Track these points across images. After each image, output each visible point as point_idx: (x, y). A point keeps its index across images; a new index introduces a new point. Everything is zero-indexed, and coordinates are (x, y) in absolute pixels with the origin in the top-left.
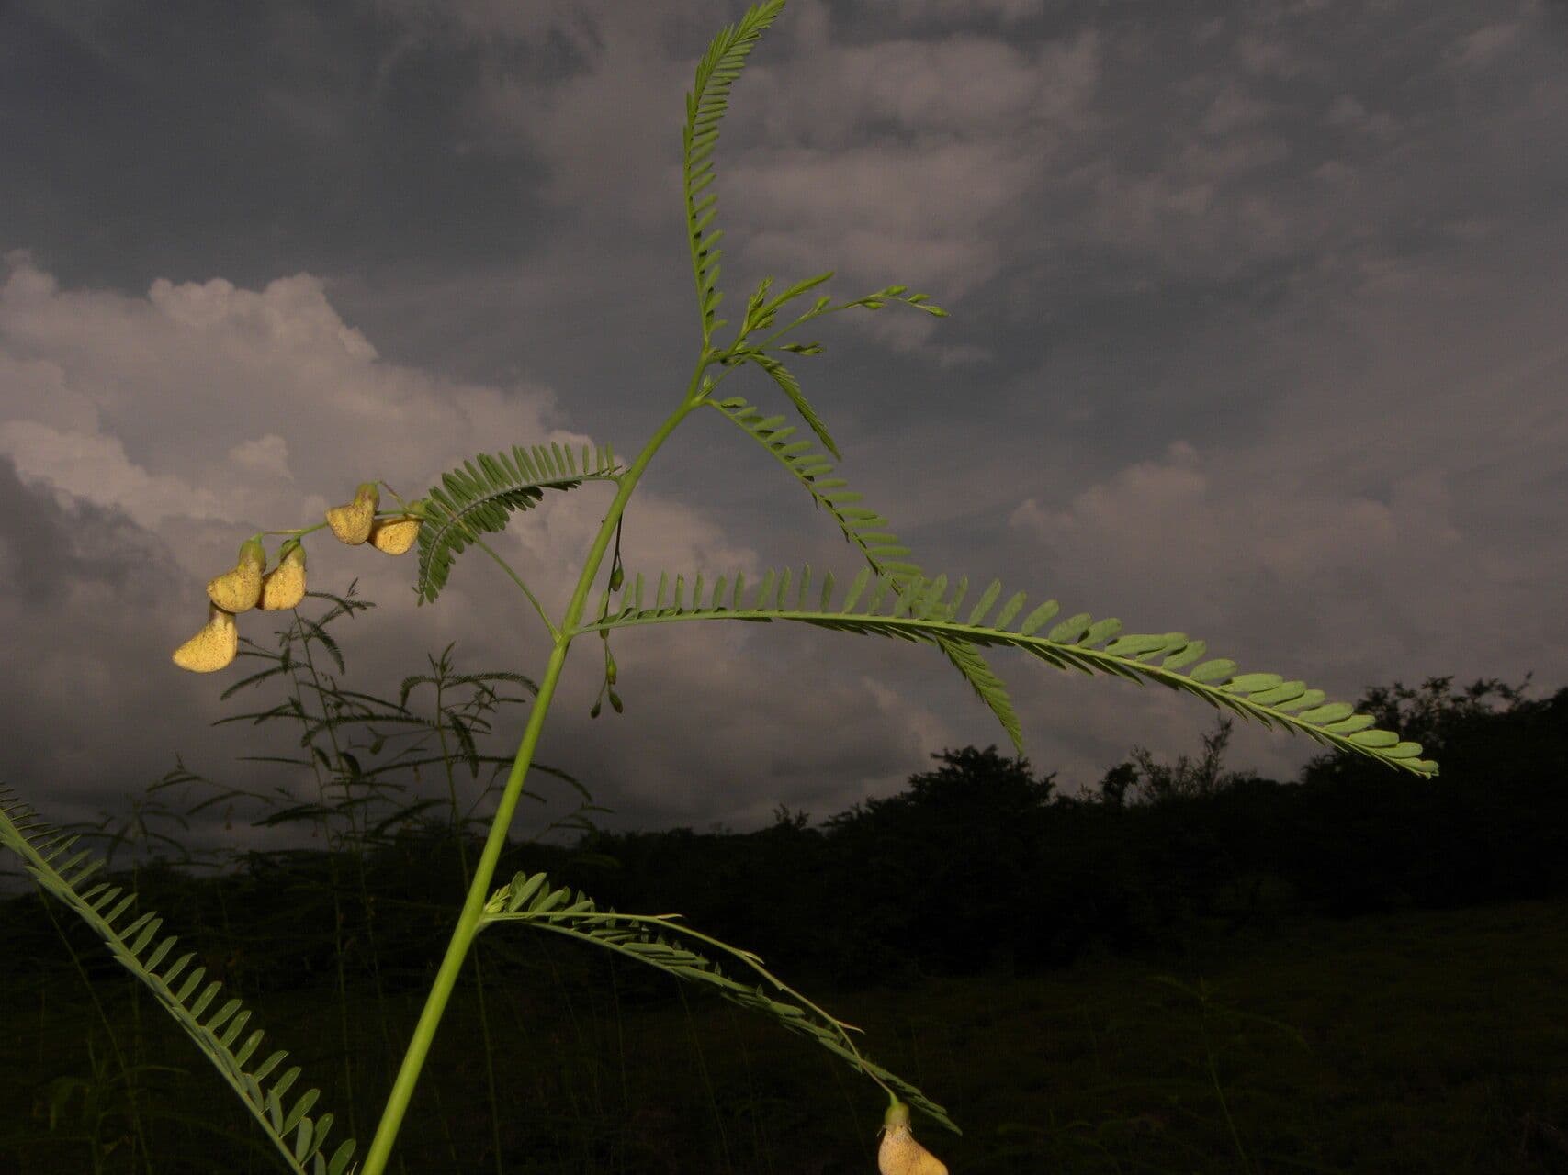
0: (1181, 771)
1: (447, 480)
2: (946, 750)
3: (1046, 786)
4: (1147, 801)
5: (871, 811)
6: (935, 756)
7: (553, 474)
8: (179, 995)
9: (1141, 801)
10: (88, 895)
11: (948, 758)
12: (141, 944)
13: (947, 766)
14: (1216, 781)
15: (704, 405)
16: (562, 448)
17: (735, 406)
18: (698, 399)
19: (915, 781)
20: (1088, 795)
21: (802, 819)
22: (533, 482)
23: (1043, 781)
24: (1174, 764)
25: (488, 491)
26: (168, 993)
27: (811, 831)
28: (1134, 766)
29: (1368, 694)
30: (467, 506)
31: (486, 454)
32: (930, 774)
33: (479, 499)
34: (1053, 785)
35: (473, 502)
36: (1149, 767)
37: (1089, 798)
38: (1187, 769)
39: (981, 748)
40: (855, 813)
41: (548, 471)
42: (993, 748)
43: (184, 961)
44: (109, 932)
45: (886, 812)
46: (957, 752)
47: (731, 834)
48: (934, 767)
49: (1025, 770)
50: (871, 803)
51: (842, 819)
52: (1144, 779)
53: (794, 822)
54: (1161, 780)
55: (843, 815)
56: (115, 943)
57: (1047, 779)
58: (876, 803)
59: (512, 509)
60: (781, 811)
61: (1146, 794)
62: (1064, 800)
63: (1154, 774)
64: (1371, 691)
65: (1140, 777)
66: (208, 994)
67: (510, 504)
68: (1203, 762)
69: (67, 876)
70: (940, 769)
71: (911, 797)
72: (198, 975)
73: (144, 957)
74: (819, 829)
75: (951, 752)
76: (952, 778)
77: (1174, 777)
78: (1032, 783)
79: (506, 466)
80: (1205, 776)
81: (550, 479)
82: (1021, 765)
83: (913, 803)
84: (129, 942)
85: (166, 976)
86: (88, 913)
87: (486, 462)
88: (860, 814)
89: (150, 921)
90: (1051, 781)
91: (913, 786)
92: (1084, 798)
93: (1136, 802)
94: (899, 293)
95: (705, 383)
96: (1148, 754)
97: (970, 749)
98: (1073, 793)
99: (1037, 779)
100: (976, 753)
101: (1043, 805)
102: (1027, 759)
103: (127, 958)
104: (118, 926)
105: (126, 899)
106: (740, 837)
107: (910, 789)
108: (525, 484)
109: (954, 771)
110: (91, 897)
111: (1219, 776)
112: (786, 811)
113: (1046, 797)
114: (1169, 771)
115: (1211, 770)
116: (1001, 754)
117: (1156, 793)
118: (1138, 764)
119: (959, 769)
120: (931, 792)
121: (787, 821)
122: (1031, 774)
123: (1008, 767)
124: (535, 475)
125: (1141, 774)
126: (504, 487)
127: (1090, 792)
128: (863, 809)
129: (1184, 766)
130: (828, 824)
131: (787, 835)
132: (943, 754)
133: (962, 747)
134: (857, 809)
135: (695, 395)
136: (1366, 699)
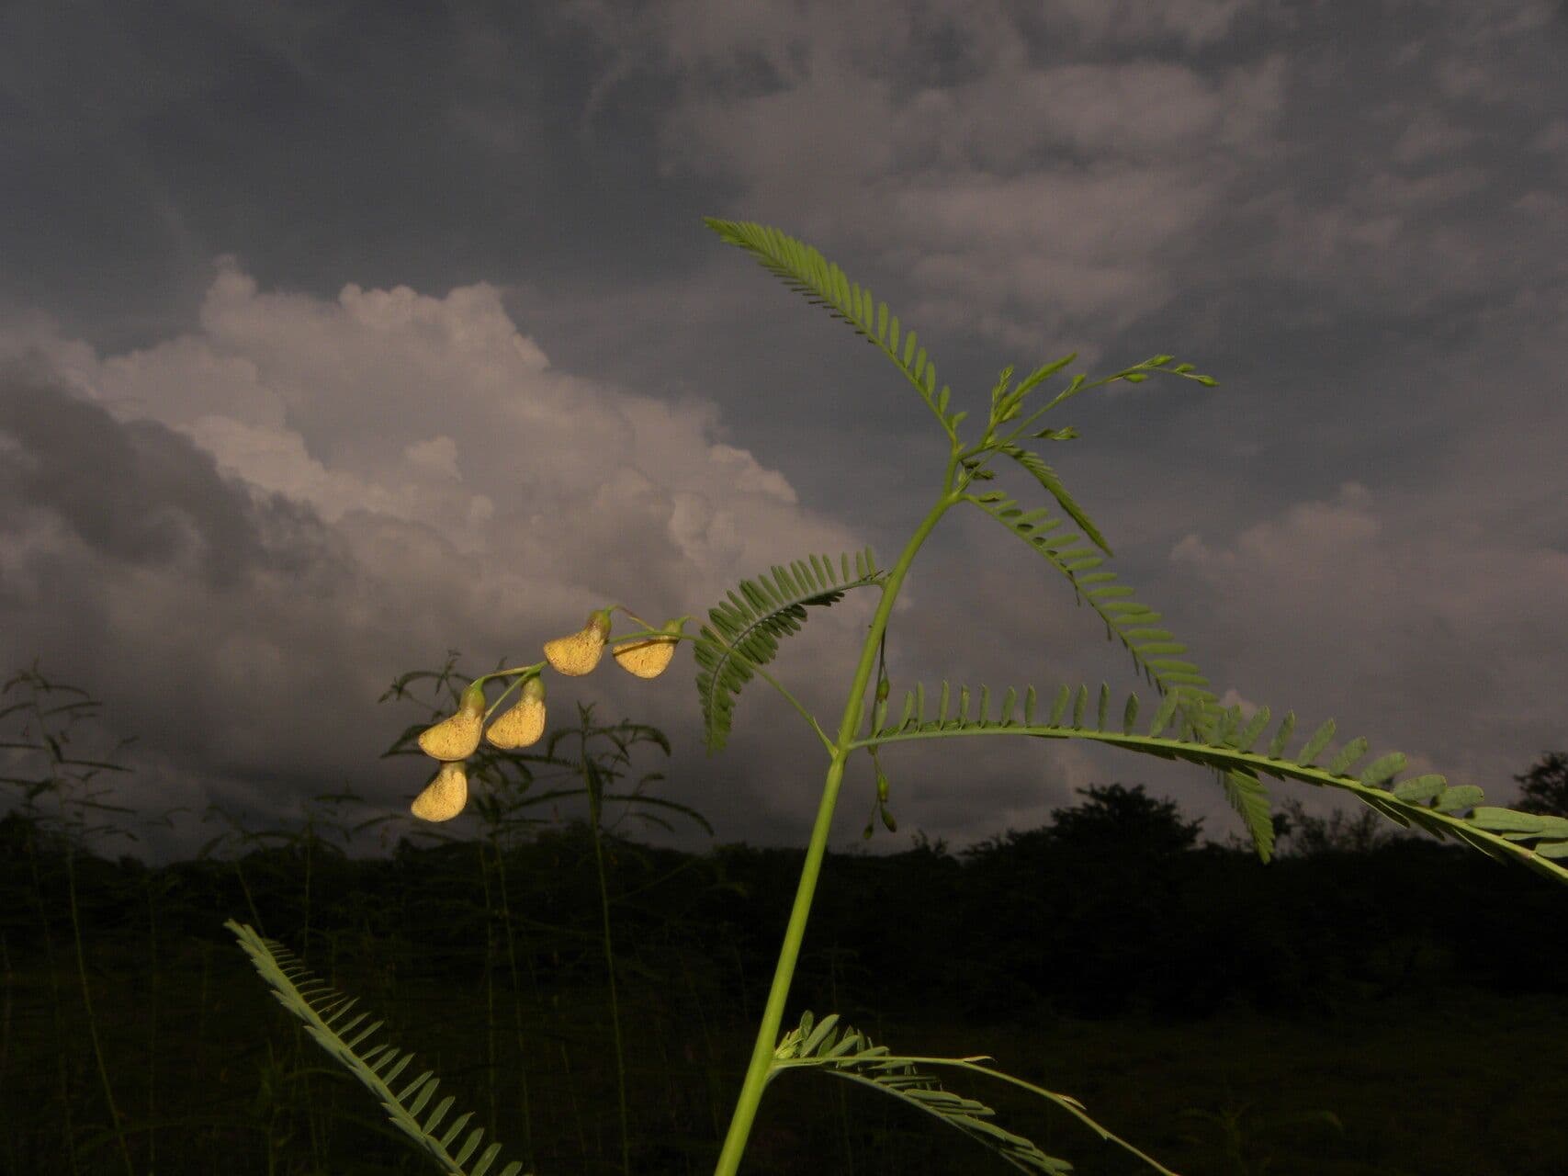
0: (1335, 824)
1: (714, 616)
2: (1092, 785)
3: (1193, 831)
4: (1298, 853)
5: (1011, 843)
6: (1080, 791)
7: (814, 588)
8: (458, 1158)
9: (1291, 851)
10: (367, 1056)
11: (1094, 794)
12: (420, 1104)
13: (1091, 802)
14: (1373, 838)
15: (962, 499)
16: (820, 559)
17: (994, 500)
18: (955, 494)
19: (1057, 815)
20: (1236, 842)
21: (940, 846)
22: (795, 600)
23: (1191, 824)
24: (1328, 816)
25: (753, 619)
26: (445, 1157)
27: (949, 859)
28: (1288, 817)
29: (1544, 760)
30: (735, 638)
31: (746, 579)
32: (1073, 809)
33: (746, 628)
34: (1201, 829)
35: (741, 633)
36: (1302, 819)
37: (1238, 846)
38: (1343, 822)
39: (1128, 787)
40: (995, 844)
41: (808, 586)
42: (1140, 788)
43: (462, 1122)
44: (386, 1093)
45: (1026, 844)
46: (1103, 789)
47: (868, 854)
48: (1078, 802)
49: (1175, 812)
50: (1012, 835)
51: (981, 849)
52: (1297, 831)
53: (932, 848)
54: (1314, 833)
55: (984, 844)
56: (393, 1104)
57: (1195, 823)
58: (1018, 835)
59: (779, 636)
60: (920, 837)
61: (1299, 846)
62: (1212, 847)
63: (1307, 826)
64: (1547, 756)
65: (1293, 829)
66: (487, 1157)
67: (775, 628)
68: (1361, 817)
69: (346, 1038)
70: (1085, 804)
71: (1053, 831)
72: (476, 1137)
73: (422, 1119)
74: (957, 857)
75: (1097, 788)
76: (1097, 816)
77: (1328, 831)
78: (1178, 825)
79: (768, 589)
80: (1362, 831)
81: (812, 594)
82: (1170, 807)
83: (1055, 837)
84: (407, 1104)
85: (445, 1138)
86: (367, 1075)
87: (747, 588)
88: (1000, 846)
89: (427, 1081)
90: (1198, 825)
91: (1055, 820)
92: (1233, 845)
93: (1287, 853)
94: (1163, 364)
95: (960, 479)
96: (1299, 805)
97: (1116, 787)
98: (1221, 839)
99: (1185, 823)
100: (1123, 791)
101: (1190, 848)
102: (1175, 801)
103: (404, 1120)
104: (396, 1087)
105: (403, 1060)
106: (876, 859)
107: (1052, 823)
108: (787, 603)
109: (1098, 808)
110: (369, 1059)
111: (1378, 832)
112: (925, 838)
113: (1193, 841)
114: (1323, 823)
115: (1369, 826)
116: (1148, 794)
117: (1309, 846)
118: (1290, 814)
119: (1104, 806)
120: (1073, 827)
121: (926, 848)
122: (1178, 816)
123: (1155, 808)
124: (796, 594)
125: (1295, 825)
126: (767, 611)
127: (1239, 839)
128: (1004, 840)
129: (1339, 819)
130: (966, 853)
131: (925, 860)
132: (1088, 789)
133: (1109, 784)
134: (997, 839)
135: (951, 491)
136: (1541, 763)
